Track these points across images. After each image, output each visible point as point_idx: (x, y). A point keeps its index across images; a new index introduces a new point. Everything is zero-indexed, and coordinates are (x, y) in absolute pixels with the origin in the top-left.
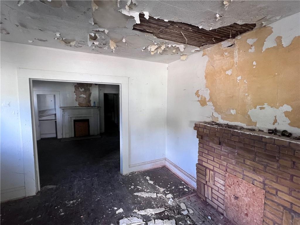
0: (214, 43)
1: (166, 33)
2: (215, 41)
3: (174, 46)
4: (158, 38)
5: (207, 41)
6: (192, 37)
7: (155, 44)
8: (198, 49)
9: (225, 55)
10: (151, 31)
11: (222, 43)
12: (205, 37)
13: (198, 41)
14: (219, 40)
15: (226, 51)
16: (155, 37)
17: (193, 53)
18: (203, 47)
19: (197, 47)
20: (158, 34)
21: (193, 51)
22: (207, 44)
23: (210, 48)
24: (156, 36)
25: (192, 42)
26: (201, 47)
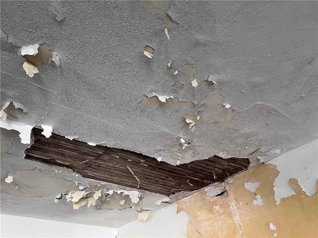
0: (192, 190)
1: (98, 168)
2: (192, 185)
3: (119, 192)
4: (84, 176)
5: (179, 185)
6: (149, 177)
7: (81, 188)
8: (167, 199)
9: (216, 212)
10: (67, 164)
11: (206, 189)
12: (173, 177)
13: (163, 185)
14: (199, 185)
15: (215, 204)
16: (77, 175)
17: (159, 207)
18: (174, 195)
19: (163, 195)
20: (84, 169)
21: (159, 203)
22: (180, 191)
23: (188, 197)
24: (81, 174)
25: (153, 187)
26: (171, 196)
